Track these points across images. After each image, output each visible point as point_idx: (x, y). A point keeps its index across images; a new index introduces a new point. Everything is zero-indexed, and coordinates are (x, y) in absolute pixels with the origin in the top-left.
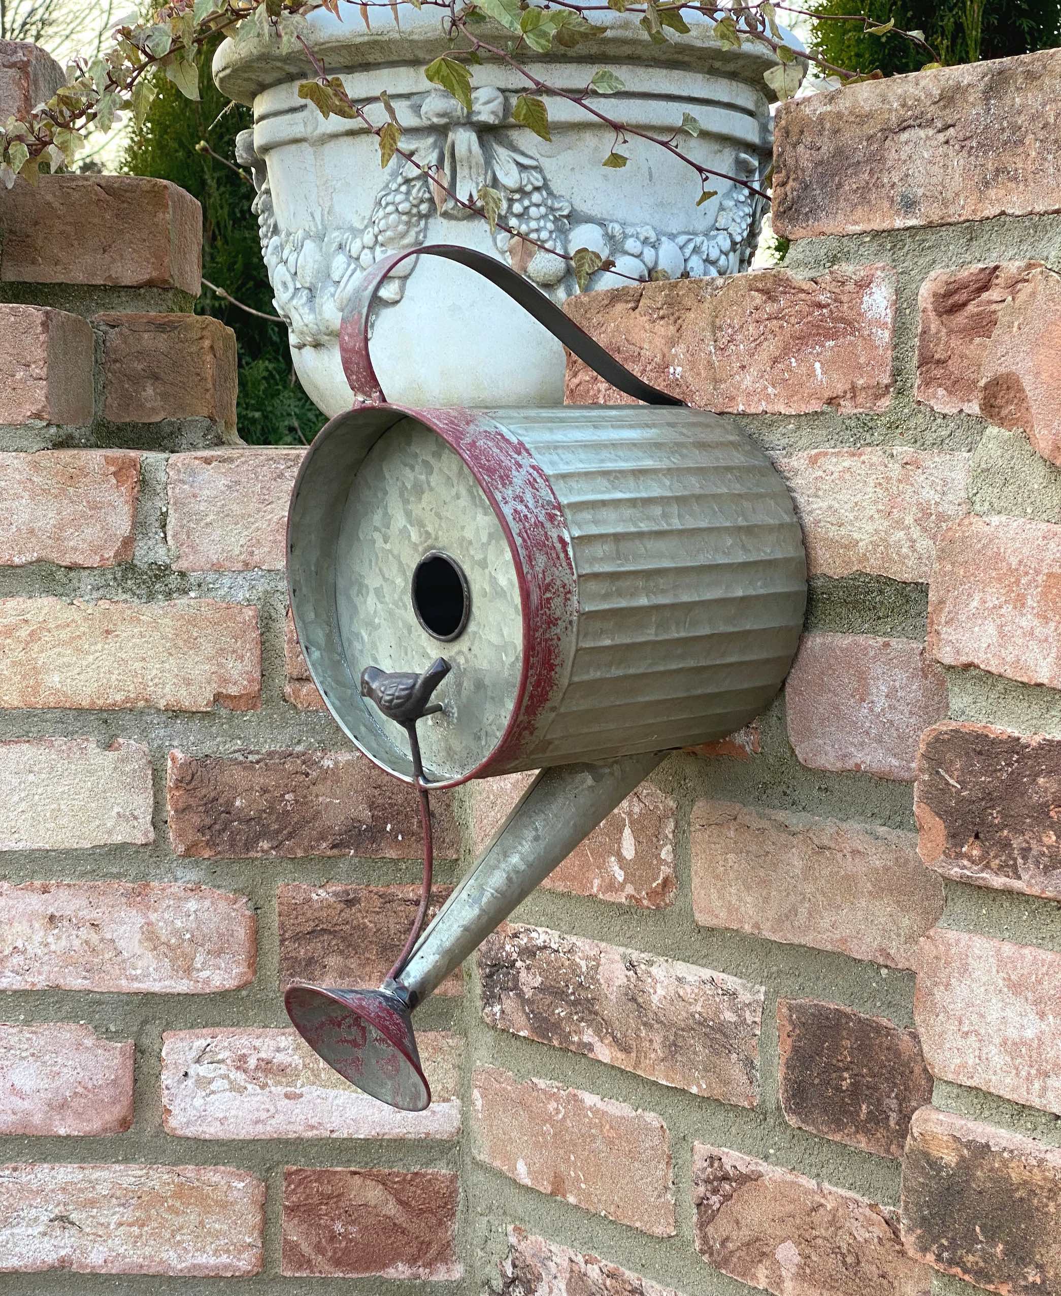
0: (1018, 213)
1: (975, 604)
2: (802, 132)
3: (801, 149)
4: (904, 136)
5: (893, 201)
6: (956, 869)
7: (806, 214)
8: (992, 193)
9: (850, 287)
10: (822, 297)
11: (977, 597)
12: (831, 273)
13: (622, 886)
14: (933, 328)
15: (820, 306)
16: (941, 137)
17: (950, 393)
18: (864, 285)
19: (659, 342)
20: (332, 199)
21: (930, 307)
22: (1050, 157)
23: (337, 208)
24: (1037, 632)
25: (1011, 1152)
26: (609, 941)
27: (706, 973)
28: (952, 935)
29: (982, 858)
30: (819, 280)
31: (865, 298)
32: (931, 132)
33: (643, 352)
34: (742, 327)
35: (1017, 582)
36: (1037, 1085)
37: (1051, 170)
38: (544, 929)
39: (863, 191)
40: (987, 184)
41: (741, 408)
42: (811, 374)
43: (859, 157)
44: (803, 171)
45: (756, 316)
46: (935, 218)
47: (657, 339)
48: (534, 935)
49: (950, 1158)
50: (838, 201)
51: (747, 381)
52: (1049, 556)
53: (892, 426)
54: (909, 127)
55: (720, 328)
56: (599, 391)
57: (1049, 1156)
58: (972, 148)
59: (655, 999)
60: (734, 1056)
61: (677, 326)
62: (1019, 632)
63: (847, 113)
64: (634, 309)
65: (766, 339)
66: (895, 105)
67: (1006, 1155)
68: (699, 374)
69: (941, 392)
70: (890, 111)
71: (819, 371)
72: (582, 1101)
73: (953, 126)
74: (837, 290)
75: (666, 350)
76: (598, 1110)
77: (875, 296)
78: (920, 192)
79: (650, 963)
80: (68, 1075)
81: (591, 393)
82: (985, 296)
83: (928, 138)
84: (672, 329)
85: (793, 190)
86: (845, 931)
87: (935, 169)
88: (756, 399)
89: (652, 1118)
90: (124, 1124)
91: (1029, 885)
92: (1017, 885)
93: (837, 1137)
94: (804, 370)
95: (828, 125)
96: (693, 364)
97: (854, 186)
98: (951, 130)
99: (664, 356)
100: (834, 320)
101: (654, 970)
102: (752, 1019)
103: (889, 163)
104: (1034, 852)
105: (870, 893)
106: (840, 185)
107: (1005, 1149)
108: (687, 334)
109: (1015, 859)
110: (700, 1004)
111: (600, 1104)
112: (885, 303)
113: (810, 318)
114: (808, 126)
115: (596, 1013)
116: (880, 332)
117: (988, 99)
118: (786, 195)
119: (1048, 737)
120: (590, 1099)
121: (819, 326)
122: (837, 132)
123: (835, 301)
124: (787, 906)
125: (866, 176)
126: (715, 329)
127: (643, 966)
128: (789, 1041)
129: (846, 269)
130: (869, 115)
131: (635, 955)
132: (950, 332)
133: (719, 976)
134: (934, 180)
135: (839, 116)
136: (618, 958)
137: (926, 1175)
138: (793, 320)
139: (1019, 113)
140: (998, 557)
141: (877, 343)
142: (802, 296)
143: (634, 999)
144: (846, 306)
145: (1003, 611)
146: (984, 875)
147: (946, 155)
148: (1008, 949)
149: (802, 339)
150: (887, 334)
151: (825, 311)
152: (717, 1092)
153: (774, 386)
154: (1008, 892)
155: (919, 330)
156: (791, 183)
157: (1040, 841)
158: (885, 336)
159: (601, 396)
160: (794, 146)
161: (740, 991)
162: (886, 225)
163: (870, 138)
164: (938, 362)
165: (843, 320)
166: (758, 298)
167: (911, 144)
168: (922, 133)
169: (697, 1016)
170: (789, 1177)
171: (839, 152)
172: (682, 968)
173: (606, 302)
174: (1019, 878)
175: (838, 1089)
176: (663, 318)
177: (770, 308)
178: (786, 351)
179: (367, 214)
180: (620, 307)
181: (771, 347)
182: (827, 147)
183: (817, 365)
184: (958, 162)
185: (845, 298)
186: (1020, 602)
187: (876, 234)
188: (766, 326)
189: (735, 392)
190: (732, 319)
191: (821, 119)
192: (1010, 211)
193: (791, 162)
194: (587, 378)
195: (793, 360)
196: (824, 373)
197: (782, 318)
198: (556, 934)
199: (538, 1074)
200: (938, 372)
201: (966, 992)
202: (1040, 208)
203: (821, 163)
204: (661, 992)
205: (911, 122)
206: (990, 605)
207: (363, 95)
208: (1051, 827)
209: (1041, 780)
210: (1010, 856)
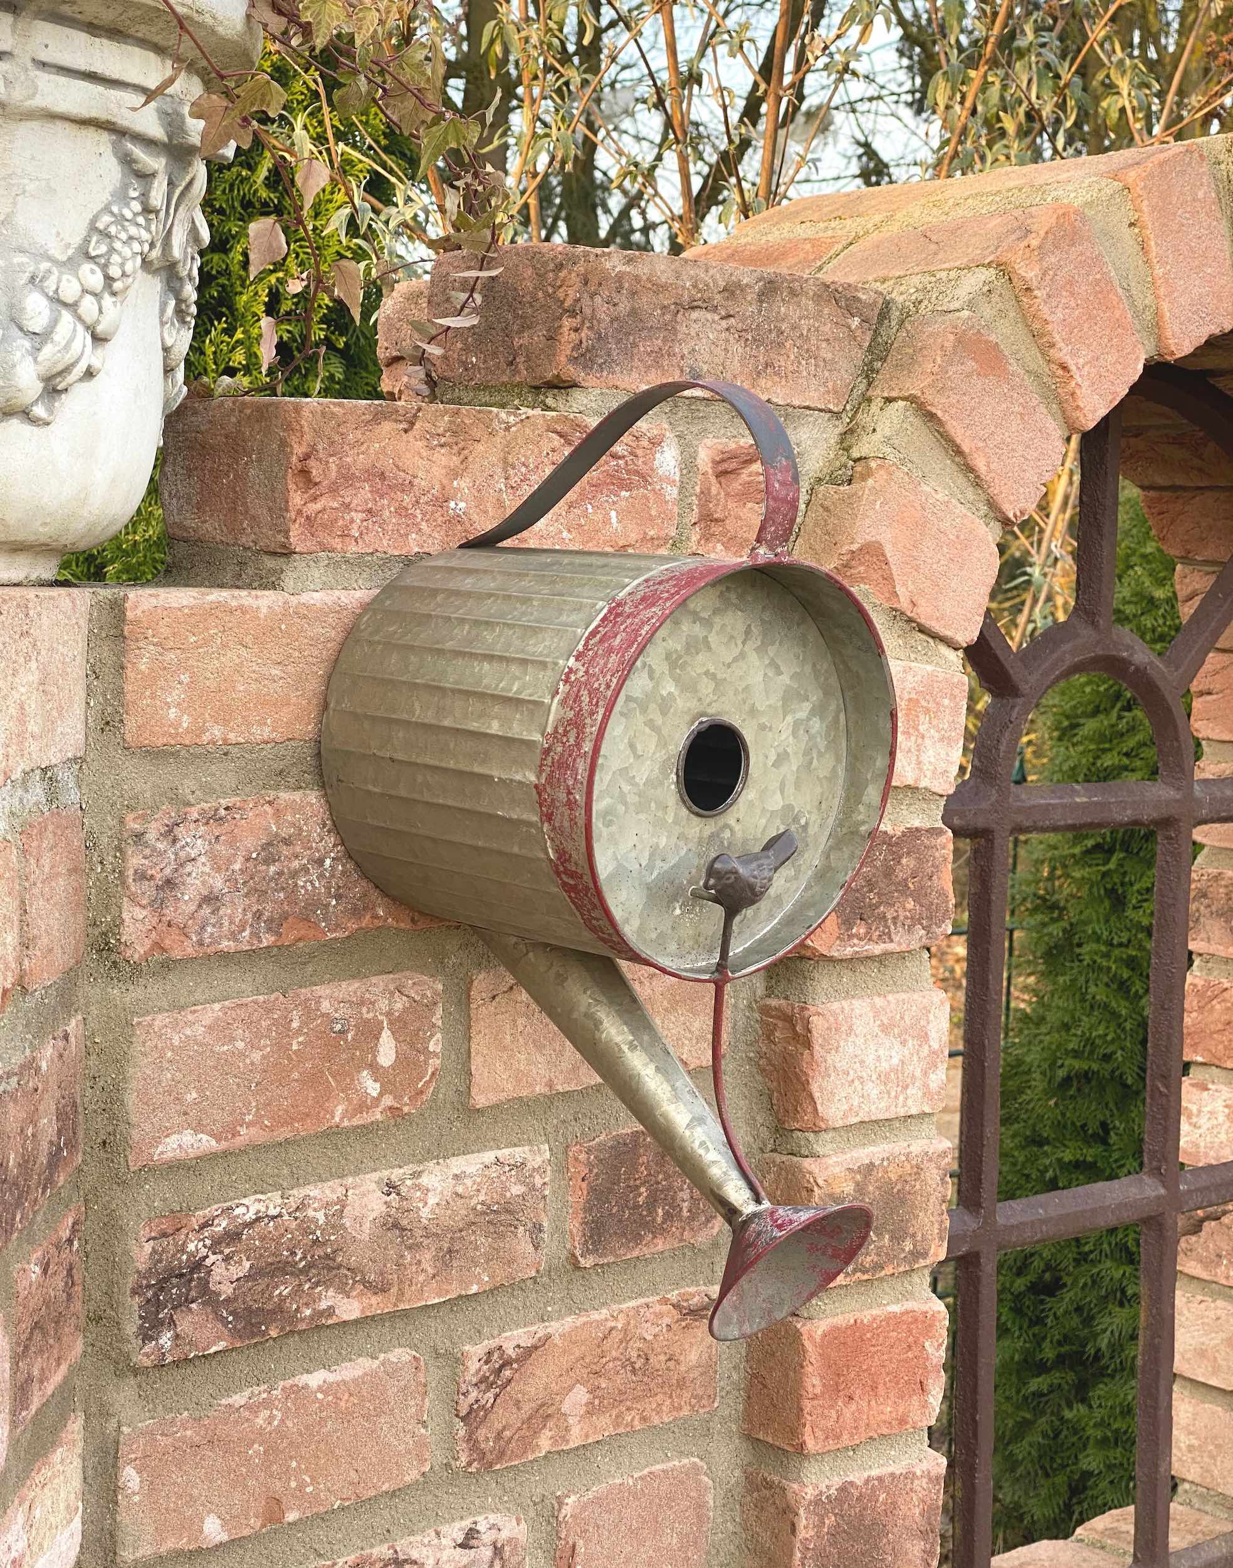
2: (600, 284)
3: (598, 300)
4: (695, 315)
5: (682, 371)
6: (849, 949)
7: (601, 365)
8: (762, 382)
9: (645, 443)
13: (377, 1100)
14: (714, 491)
15: (614, 456)
16: (724, 324)
18: (656, 442)
19: (438, 472)
21: (710, 471)
22: (803, 362)
26: (357, 1172)
27: (489, 1156)
28: (835, 1006)
29: (865, 934)
31: (658, 455)
32: (717, 318)
33: (416, 481)
37: (804, 373)
38: (253, 1198)
39: (658, 354)
40: (759, 373)
42: (607, 521)
45: (553, 458)
47: (435, 469)
48: (238, 1211)
49: (849, 1188)
54: (697, 307)
55: (513, 466)
58: (747, 340)
59: (425, 1213)
61: (462, 457)
63: (644, 278)
64: (406, 431)
66: (688, 284)
68: (486, 512)
69: (719, 547)
70: (683, 288)
71: (614, 520)
72: (306, 1387)
73: (732, 316)
74: (634, 444)
75: (445, 482)
76: (329, 1386)
77: (665, 455)
78: (705, 367)
79: (416, 1175)
83: (714, 321)
84: (456, 460)
85: (588, 338)
87: (718, 351)
89: (401, 1355)
91: (900, 944)
92: (890, 947)
93: (636, 1253)
94: (599, 517)
95: (626, 285)
96: (479, 501)
97: (649, 349)
98: (732, 320)
99: (443, 488)
100: (628, 472)
101: (424, 1180)
103: (679, 336)
104: (901, 917)
108: (475, 467)
109: (889, 927)
110: (483, 1192)
111: (331, 1377)
112: (673, 463)
113: (606, 468)
114: (607, 280)
115: (339, 1267)
116: (669, 488)
117: (761, 302)
121: (614, 476)
122: (633, 294)
123: (631, 453)
125: (660, 342)
126: (506, 464)
127: (409, 1183)
128: (584, 1185)
129: (642, 425)
130: (664, 287)
131: (396, 1174)
132: (727, 494)
133: (504, 1153)
134: (716, 360)
135: (637, 279)
136: (373, 1186)
139: (783, 320)
141: (667, 498)
143: (396, 1225)
144: (641, 460)
146: (867, 947)
147: (728, 341)
148: (879, 1001)
149: (597, 486)
150: (675, 491)
151: (620, 462)
152: (501, 1277)
153: (569, 531)
154: (886, 954)
155: (698, 490)
156: (585, 330)
157: (904, 908)
158: (671, 492)
159: (355, 526)
160: (592, 296)
161: (530, 1158)
163: (663, 307)
164: (716, 520)
165: (637, 473)
166: (557, 440)
167: (700, 323)
168: (709, 316)
169: (479, 1207)
170: (581, 1321)
171: (633, 312)
172: (457, 1164)
173: (368, 417)
174: (892, 941)
175: (636, 1206)
176: (442, 446)
178: (582, 496)
182: (624, 307)
183: (613, 514)
184: (737, 348)
185: (639, 452)
189: (527, 534)
190: (527, 458)
191: (620, 277)
192: (775, 400)
193: (587, 311)
195: (589, 506)
196: (619, 522)
198: (276, 1196)
199: (228, 1392)
200: (716, 529)
202: (796, 403)
203: (617, 319)
204: (432, 1200)
205: (700, 303)
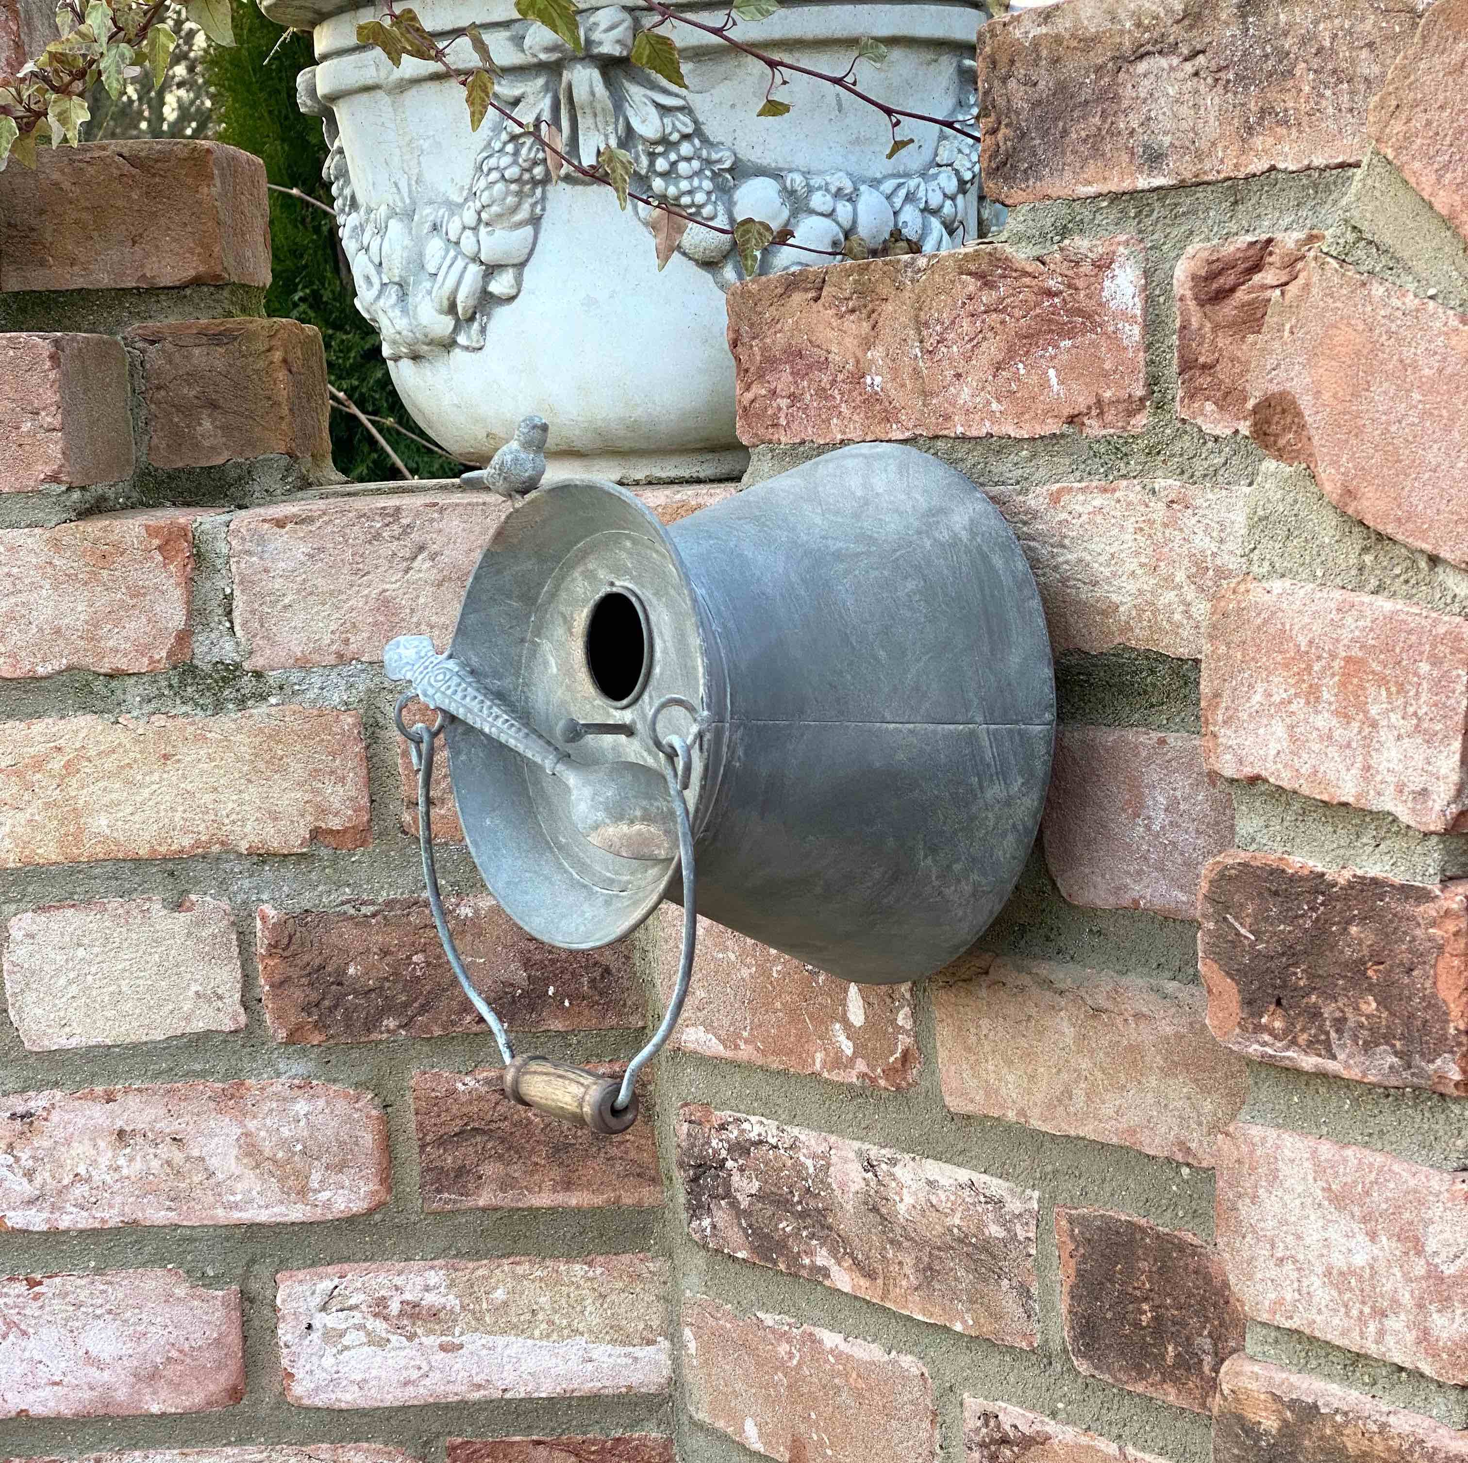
0: (1292, 168)
1: (1257, 698)
2: (1012, 62)
3: (1012, 84)
4: (1142, 67)
5: (1133, 154)
6: (1256, 1046)
7: (1025, 171)
8: (1258, 142)
9: (1086, 268)
10: (1051, 283)
11: (1260, 688)
12: (1061, 249)
13: (852, 1060)
14: (1195, 324)
15: (1050, 294)
16: (1189, 67)
17: (1221, 408)
18: (1103, 265)
19: (850, 342)
20: (419, 163)
21: (1189, 294)
22: (1328, 93)
23: (427, 176)
24: (1336, 734)
25: (1346, 1414)
26: (841, 1134)
27: (964, 1175)
28: (1256, 1131)
29: (1286, 1032)
30: (1047, 259)
31: (1107, 283)
32: (1175, 61)
33: (831, 357)
34: (953, 322)
35: (1309, 668)
36: (1372, 1328)
37: (1330, 111)
38: (758, 1118)
39: (1095, 141)
40: (1250, 129)
41: (960, 430)
42: (1044, 384)
43: (1086, 94)
44: (1018, 114)
45: (970, 308)
46: (1188, 175)
47: (847, 340)
48: (746, 1126)
49: (1270, 1423)
50: (1063, 153)
51: (965, 394)
52: (1346, 635)
53: (1152, 452)
54: (1148, 53)
55: (926, 324)
56: (780, 409)
57: (1392, 1419)
58: (1228, 81)
59: (902, 1208)
60: (1005, 1283)
61: (872, 322)
62: (1315, 734)
63: (1067, 36)
64: (816, 299)
65: (985, 338)
66: (1128, 25)
67: (1338, 1418)
68: (903, 385)
69: (1209, 407)
70: (1122, 32)
71: (1054, 381)
72: (820, 1342)
73: (1203, 52)
74: (1070, 273)
75: (859, 354)
76: (841, 1353)
77: (1118, 281)
78: (1167, 140)
79: (892, 1162)
80: (157, 1336)
81: (770, 412)
82: (1257, 278)
83: (1172, 68)
84: (866, 326)
85: (1006, 139)
86: (1133, 1118)
87: (1184, 111)
88: (977, 417)
89: (908, 1361)
90: (235, 1394)
91: (1347, 1067)
92: (1331, 1066)
93: (1140, 1388)
94: (1034, 379)
95: (1044, 53)
96: (895, 372)
97: (1083, 134)
98: (1201, 58)
99: (858, 362)
100: (1071, 312)
101: (898, 1171)
102: (1025, 1234)
103: (1125, 104)
104: (1351, 1024)
105: (1161, 1069)
106: (1065, 133)
107: (1337, 1411)
108: (886, 332)
109: (1327, 1034)
110: (958, 1215)
111: (844, 1347)
112: (1130, 290)
113: (1038, 311)
114: (1019, 54)
115: (830, 1228)
116: (1128, 327)
117: (1244, 16)
118: (998, 145)
119: (1359, 873)
120: (830, 1339)
121: (1049, 320)
122: (1055, 61)
123: (1069, 286)
124: (1059, 1088)
125: (1097, 120)
126: (920, 325)
127: (883, 1166)
128: (1072, 1262)
129: (1080, 243)
130: (1096, 39)
131: (874, 1152)
132: (1216, 328)
133: (980, 1179)
134: (1184, 125)
135: (1058, 39)
136: (852, 1155)
137: (1242, 1446)
138: (1018, 313)
139: (1286, 34)
140: (1283, 636)
141: (1126, 342)
142: (1027, 280)
143: (875, 1210)
144: (1082, 293)
145: (1293, 707)
146: (1289, 1054)
147: (1197, 91)
148: (1326, 1149)
149: (1029, 338)
150: (1137, 330)
151: (1056, 300)
152: (987, 1330)
153: (999, 401)
154: (1322, 1075)
155: (1178, 325)
156: (1003, 131)
157: (1357, 1009)
158: (1133, 333)
159: (782, 415)
160: (1004, 80)
161: (1008, 1198)
162: (1126, 185)
163: (1099, 69)
164: (1204, 367)
165: (1080, 312)
166: (972, 284)
167: (1152, 77)
168: (1163, 62)
169: (955, 1231)
170: (1084, 1440)
171: (1061, 88)
172: (933, 1169)
173: (780, 291)
174: (1334, 1057)
175: (1137, 1325)
176: (853, 311)
177: (987, 297)
178: (1011, 353)
179: (467, 182)
180: (798, 298)
181: (992, 349)
182: (1045, 83)
183: (1052, 373)
184: (1212, 101)
185: (1080, 283)
186: (1313, 695)
187: (1115, 197)
188: (983, 321)
189: (951, 409)
190: (941, 312)
191: (1036, 44)
192: (1281, 166)
193: (1001, 102)
194: (763, 392)
195: (1021, 366)
196: (1061, 382)
197: (1003, 311)
198: (772, 1124)
199: (763, 1307)
200: (1204, 381)
201: (1277, 1208)
202: (1319, 161)
203: (1039, 102)
204: (909, 1200)
205: (1149, 48)
206: (1276, 699)
207: (449, 27)
208: (1370, 989)
209: (1354, 930)
210: (1321, 1029)
